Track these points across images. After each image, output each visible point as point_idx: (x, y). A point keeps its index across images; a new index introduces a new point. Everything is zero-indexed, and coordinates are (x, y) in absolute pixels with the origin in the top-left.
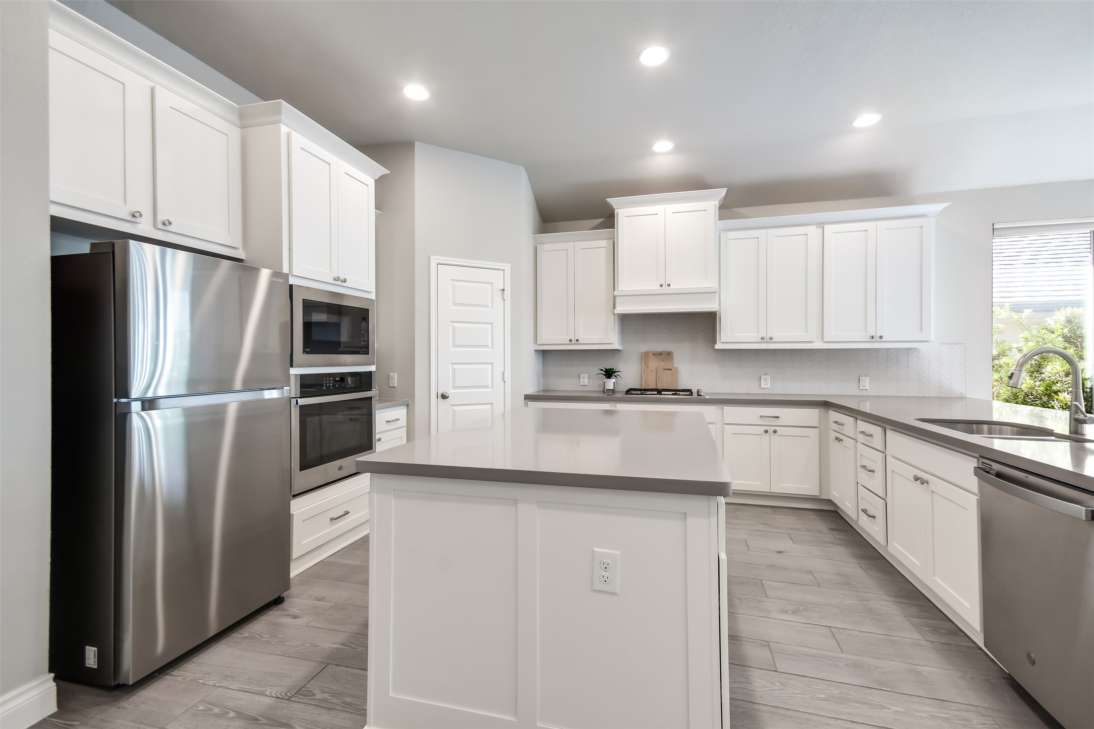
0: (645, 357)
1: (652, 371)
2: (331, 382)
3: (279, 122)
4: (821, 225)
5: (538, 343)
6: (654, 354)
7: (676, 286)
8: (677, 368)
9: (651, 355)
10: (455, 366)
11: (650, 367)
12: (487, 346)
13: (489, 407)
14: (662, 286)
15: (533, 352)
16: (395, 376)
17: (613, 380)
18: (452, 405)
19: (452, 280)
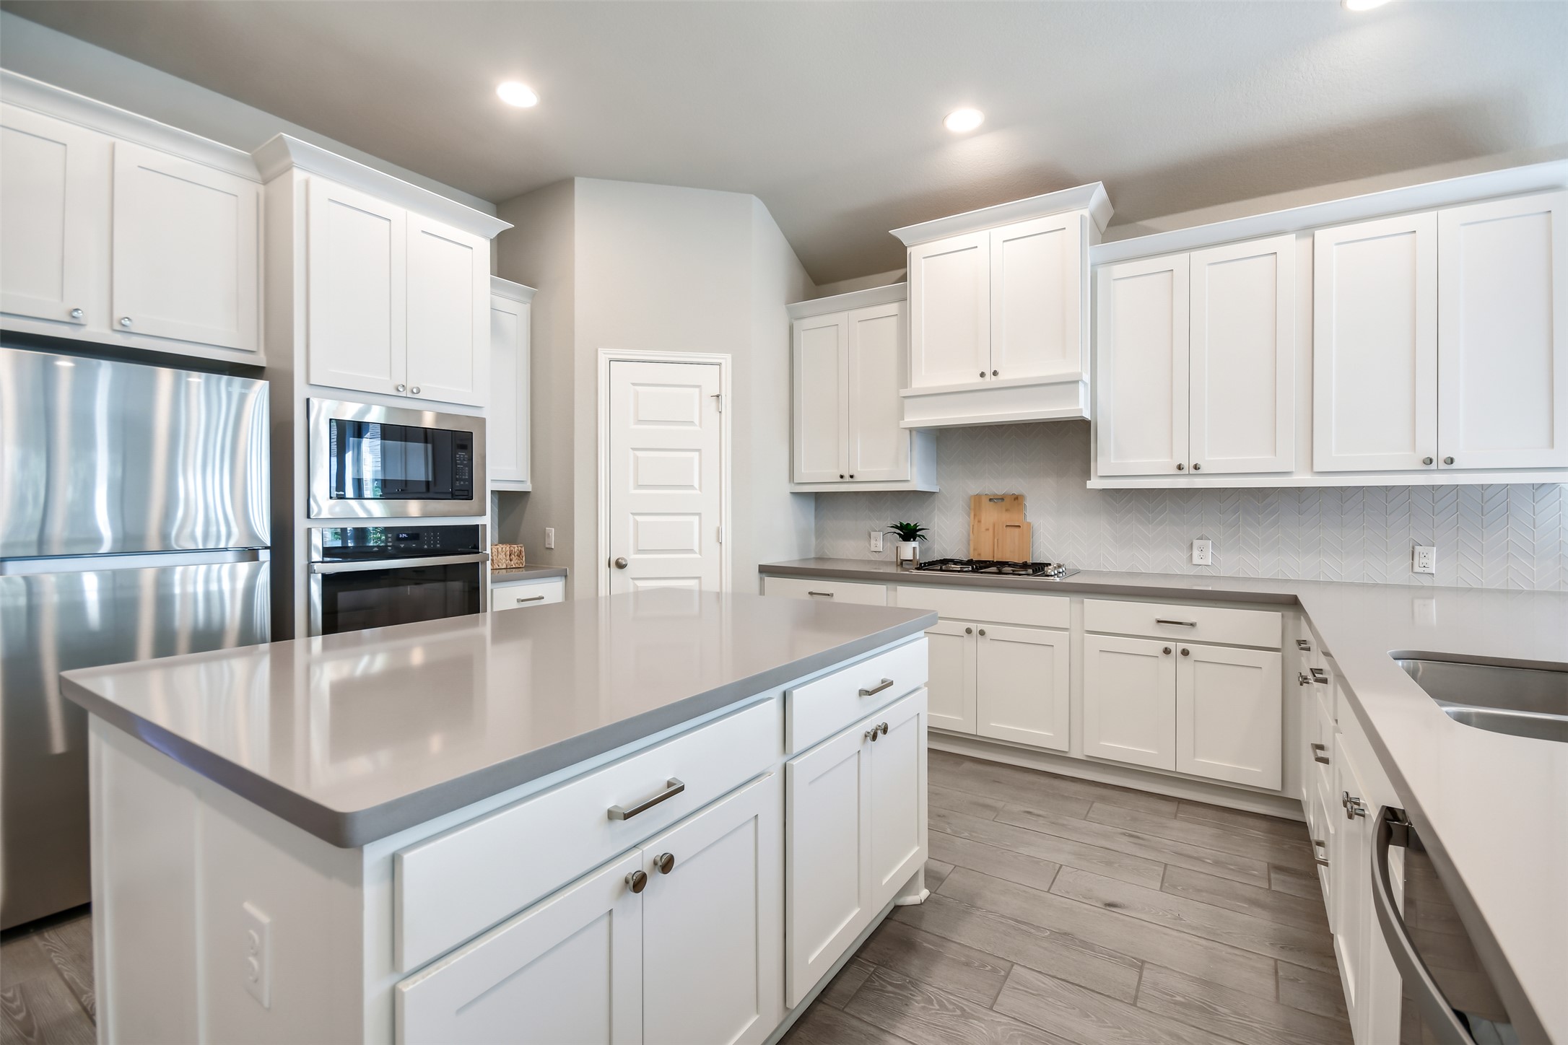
0: (976, 504)
1: (987, 530)
2: (390, 540)
3: (289, 168)
4: (1307, 230)
5: (795, 481)
6: (990, 500)
7: (1009, 375)
8: (1029, 524)
9: (985, 501)
10: (639, 518)
11: (983, 521)
12: (692, 487)
13: (696, 581)
14: (982, 375)
15: (789, 496)
16: (552, 531)
17: (913, 544)
18: (633, 579)
19: (634, 384)
